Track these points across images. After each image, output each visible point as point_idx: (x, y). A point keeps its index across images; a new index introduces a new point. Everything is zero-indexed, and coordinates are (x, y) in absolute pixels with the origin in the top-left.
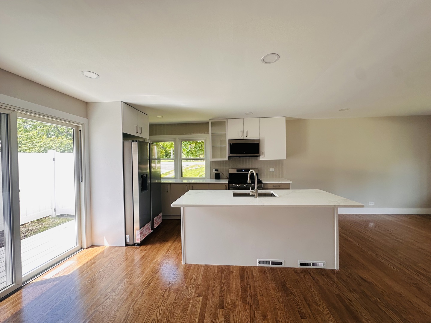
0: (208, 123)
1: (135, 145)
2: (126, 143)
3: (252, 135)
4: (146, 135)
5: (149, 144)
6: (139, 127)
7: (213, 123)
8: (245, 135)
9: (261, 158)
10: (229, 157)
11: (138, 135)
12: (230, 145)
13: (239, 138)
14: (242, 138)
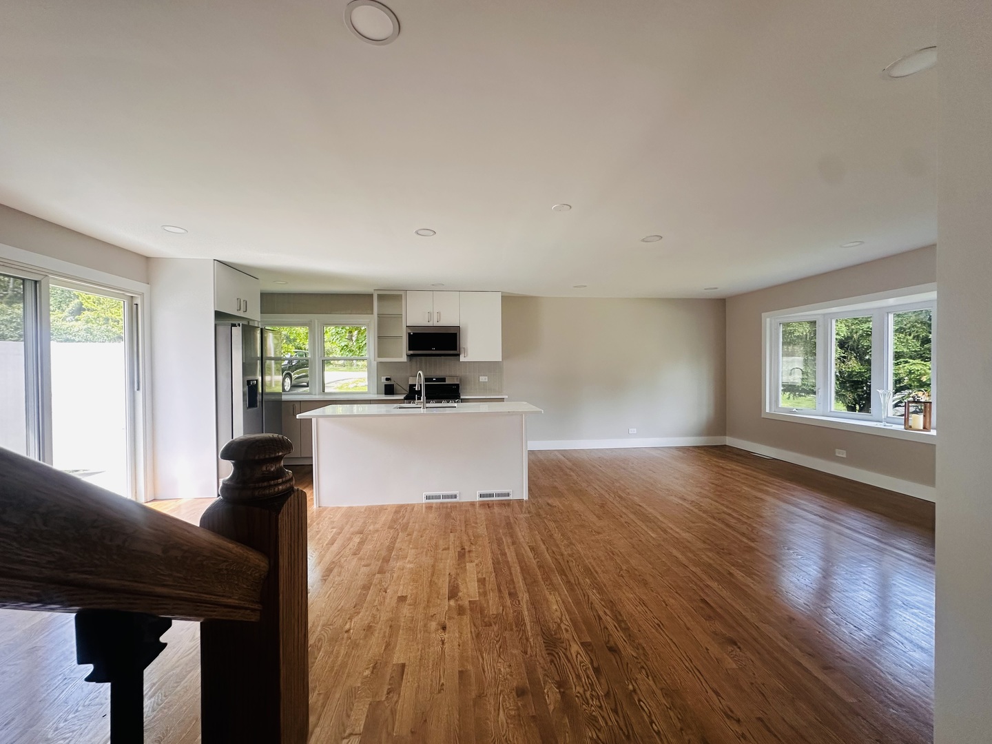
0: (371, 295)
1: (237, 332)
2: (220, 329)
3: (446, 319)
4: (254, 314)
5: (262, 329)
6: (242, 301)
7: (381, 297)
8: (436, 320)
9: (462, 359)
10: (408, 355)
11: (241, 314)
12: (409, 334)
13: (425, 323)
14: (430, 324)
